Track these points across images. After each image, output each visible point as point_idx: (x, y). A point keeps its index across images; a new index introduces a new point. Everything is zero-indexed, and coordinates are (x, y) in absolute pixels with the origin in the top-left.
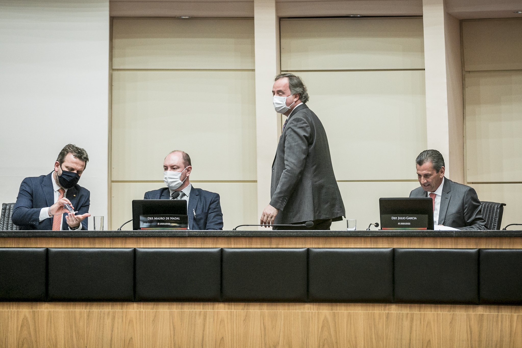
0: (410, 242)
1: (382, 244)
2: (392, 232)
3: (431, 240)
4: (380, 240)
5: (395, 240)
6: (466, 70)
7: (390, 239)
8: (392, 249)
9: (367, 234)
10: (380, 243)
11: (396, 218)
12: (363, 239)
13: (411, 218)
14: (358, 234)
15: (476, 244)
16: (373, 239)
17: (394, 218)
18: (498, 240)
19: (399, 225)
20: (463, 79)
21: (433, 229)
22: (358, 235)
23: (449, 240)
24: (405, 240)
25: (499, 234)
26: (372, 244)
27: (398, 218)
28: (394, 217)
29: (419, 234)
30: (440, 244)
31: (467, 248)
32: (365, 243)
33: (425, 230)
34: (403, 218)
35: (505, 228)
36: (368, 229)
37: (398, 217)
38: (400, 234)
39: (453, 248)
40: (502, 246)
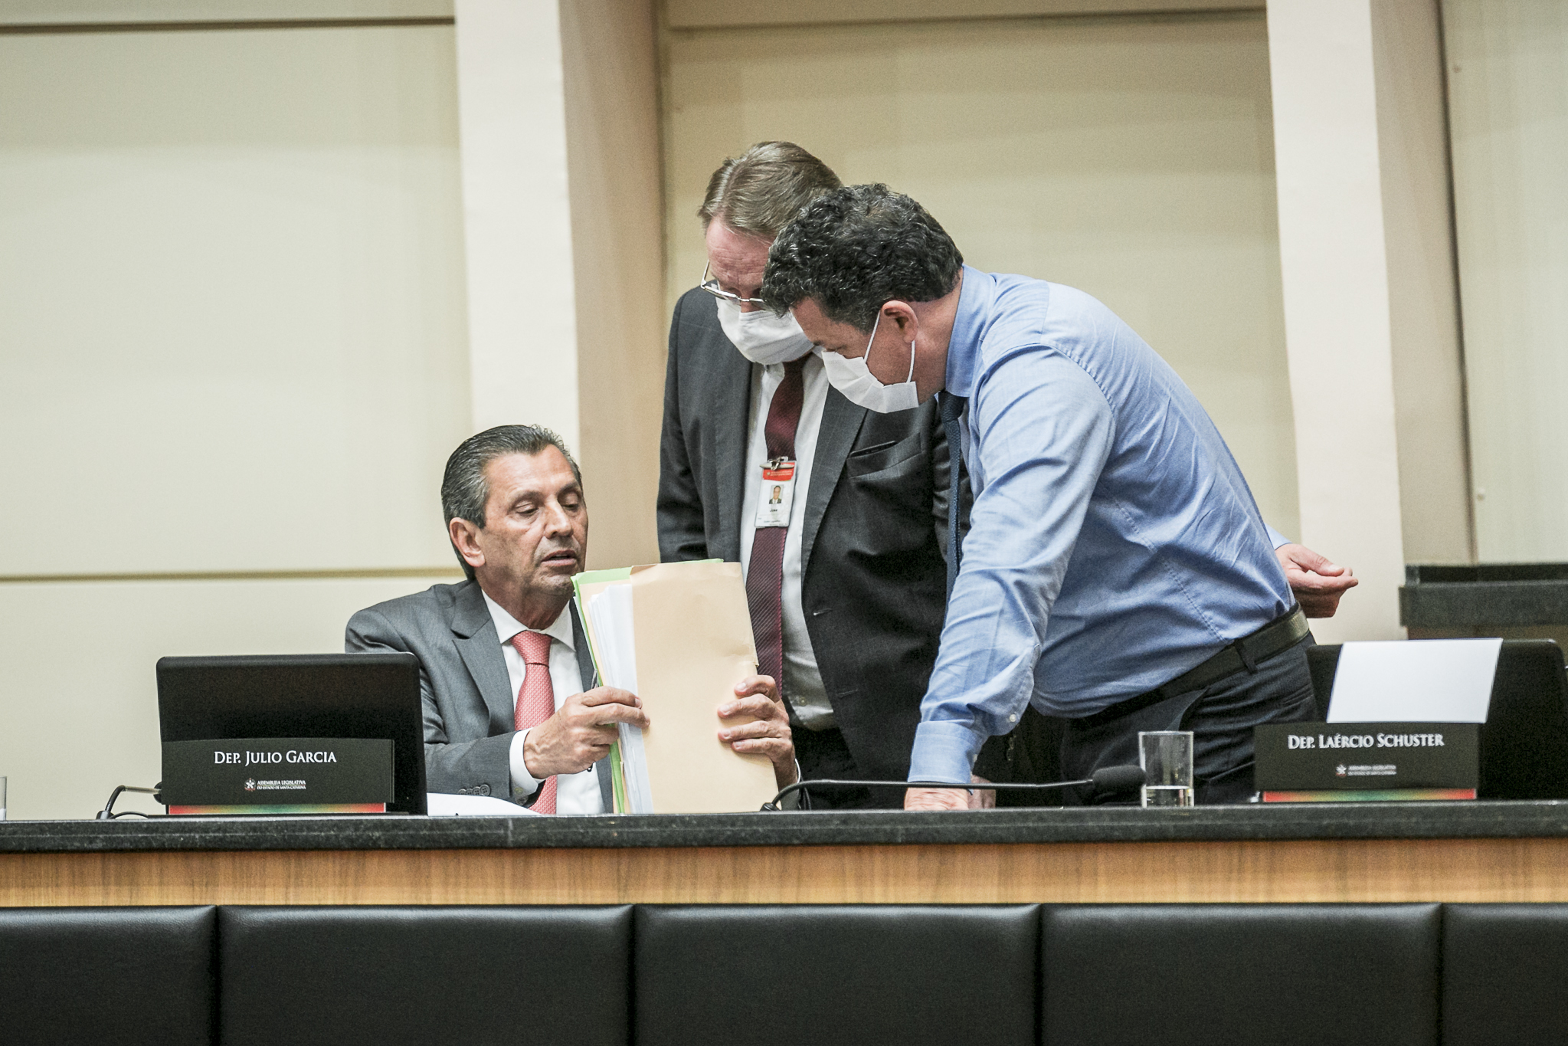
0: (298, 876)
1: (157, 888)
2: (206, 828)
3: (397, 865)
4: (149, 866)
5: (224, 864)
6: (675, 22)
7: (196, 862)
8: (210, 913)
9: (81, 840)
10: (150, 884)
11: (237, 755)
12: (65, 864)
13: (310, 757)
14: (38, 840)
15: (622, 884)
16: (113, 864)
17: (225, 758)
18: (724, 862)
19: (250, 793)
20: (659, 66)
21: (424, 812)
22: (41, 846)
23: (486, 864)
24: (275, 866)
25: (729, 833)
26: (113, 888)
27: (243, 758)
29: (337, 836)
30: (446, 884)
31: (573, 901)
32: (78, 881)
33: (376, 813)
34: (271, 758)
35: (771, 800)
36: (104, 815)
37: (248, 753)
38: (244, 838)
39: (508, 901)
40: (742, 890)
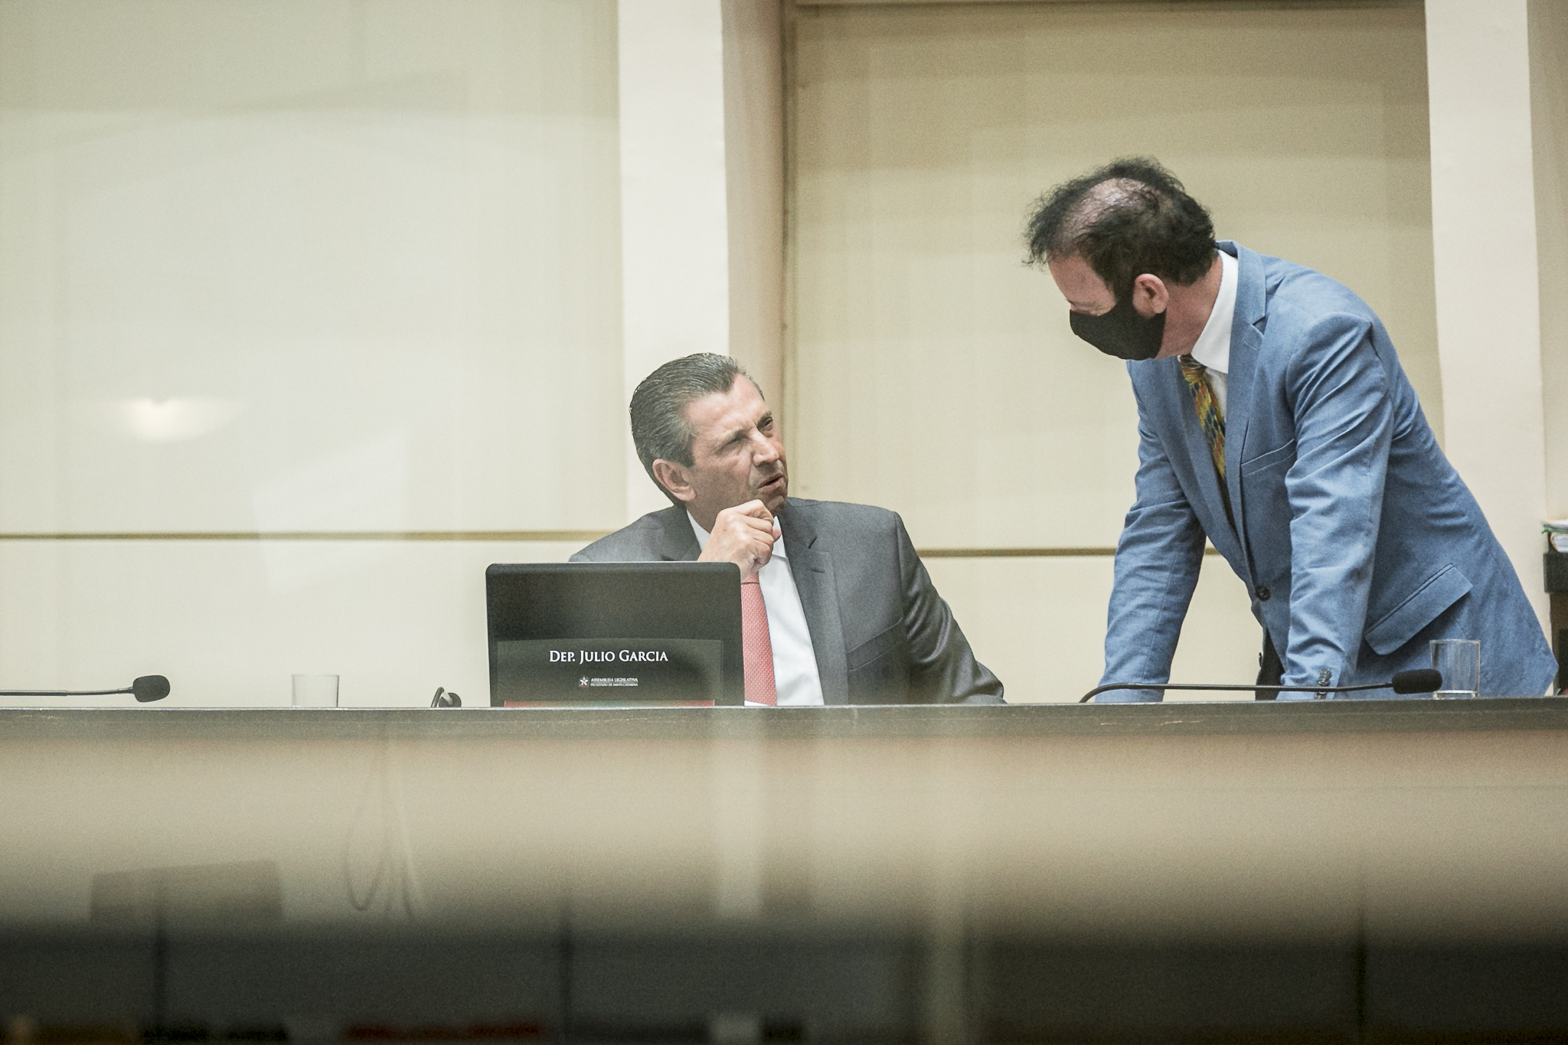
11: (571, 655)
13: (642, 656)
17: (560, 655)
19: (584, 688)
20: (784, 42)
27: (577, 657)
28: (562, 653)
34: (605, 656)
37: (582, 652)
